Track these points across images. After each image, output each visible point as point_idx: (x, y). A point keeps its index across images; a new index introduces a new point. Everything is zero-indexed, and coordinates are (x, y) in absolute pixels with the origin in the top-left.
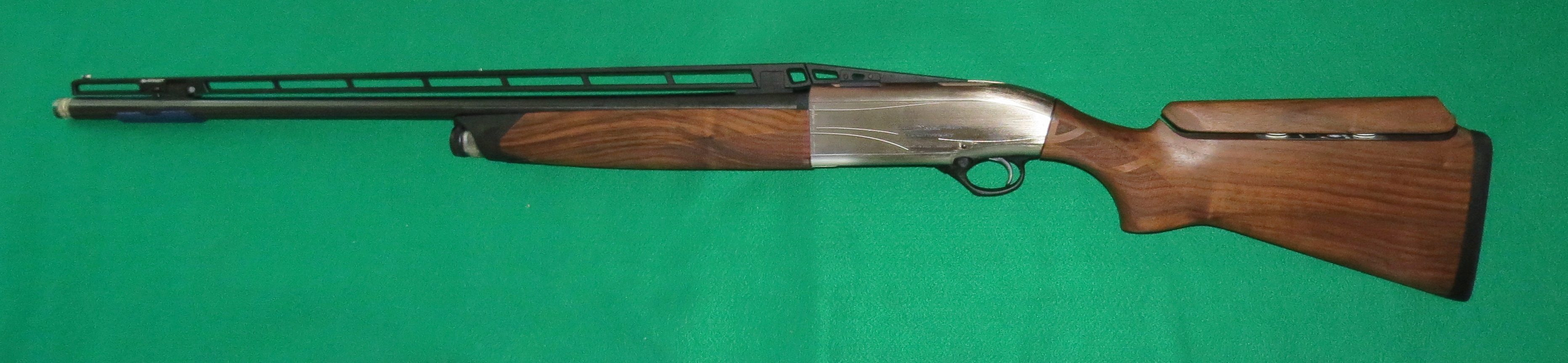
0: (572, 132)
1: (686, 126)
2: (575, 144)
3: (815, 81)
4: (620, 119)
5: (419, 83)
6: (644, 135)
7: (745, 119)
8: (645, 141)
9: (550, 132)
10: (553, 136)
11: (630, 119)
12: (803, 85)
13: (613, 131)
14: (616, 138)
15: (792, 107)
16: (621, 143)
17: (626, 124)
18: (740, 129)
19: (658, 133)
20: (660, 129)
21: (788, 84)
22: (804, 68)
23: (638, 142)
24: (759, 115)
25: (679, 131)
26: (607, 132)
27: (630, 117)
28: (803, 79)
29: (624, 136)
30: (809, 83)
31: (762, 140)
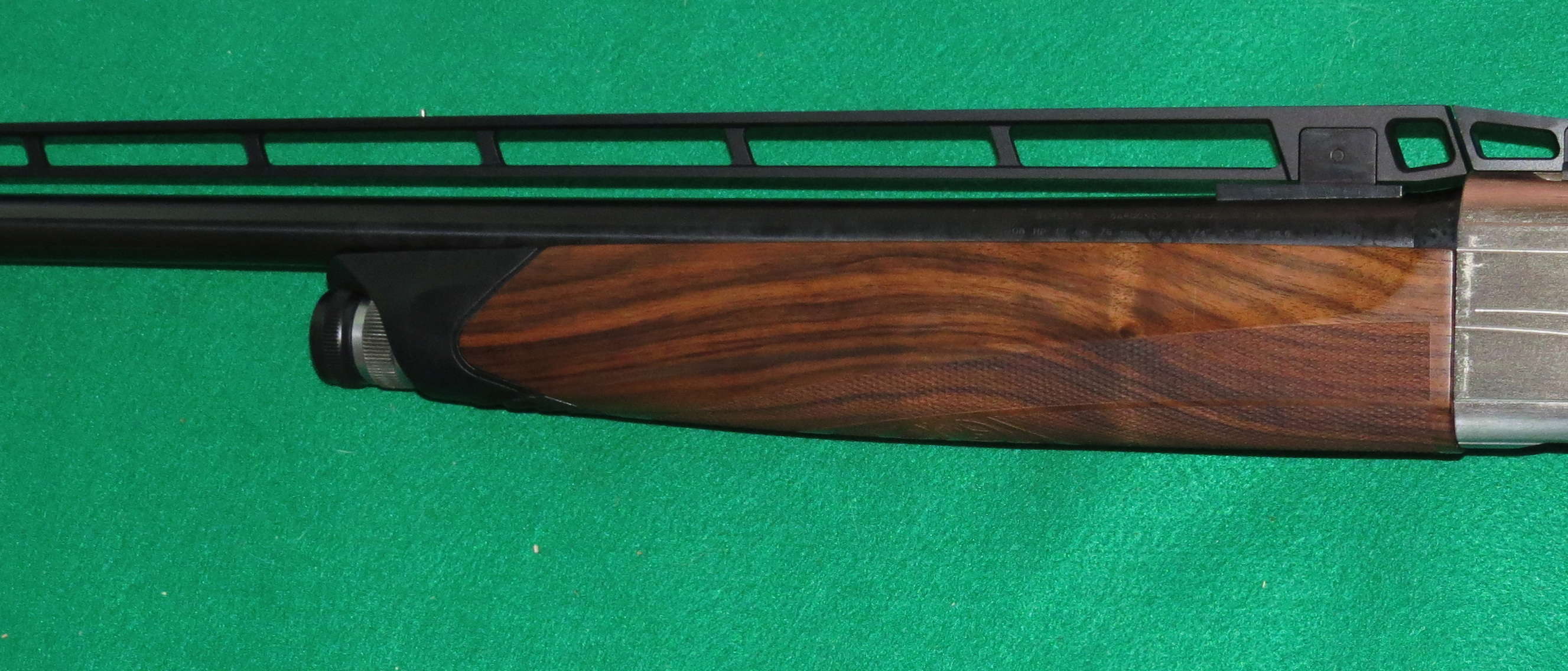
0: (687, 305)
1: (1047, 294)
2: (695, 343)
3: (1479, 165)
4: (840, 266)
5: (233, 155)
6: (910, 319)
7: (1243, 277)
8: (910, 341)
9: (624, 302)
10: (631, 316)
11: (870, 270)
12: (1436, 175)
13: (811, 307)
14: (824, 327)
15: (1400, 244)
16: (835, 344)
17: (859, 282)
18: (1225, 306)
19: (956, 317)
20: (966, 302)
21: (1388, 172)
22: (1446, 120)
23: (893, 340)
24: (1292, 264)
25: (1024, 308)
26: (793, 308)
27: (868, 263)
28: (1441, 156)
29: (845, 324)
30: (1458, 168)
31: (1295, 344)
